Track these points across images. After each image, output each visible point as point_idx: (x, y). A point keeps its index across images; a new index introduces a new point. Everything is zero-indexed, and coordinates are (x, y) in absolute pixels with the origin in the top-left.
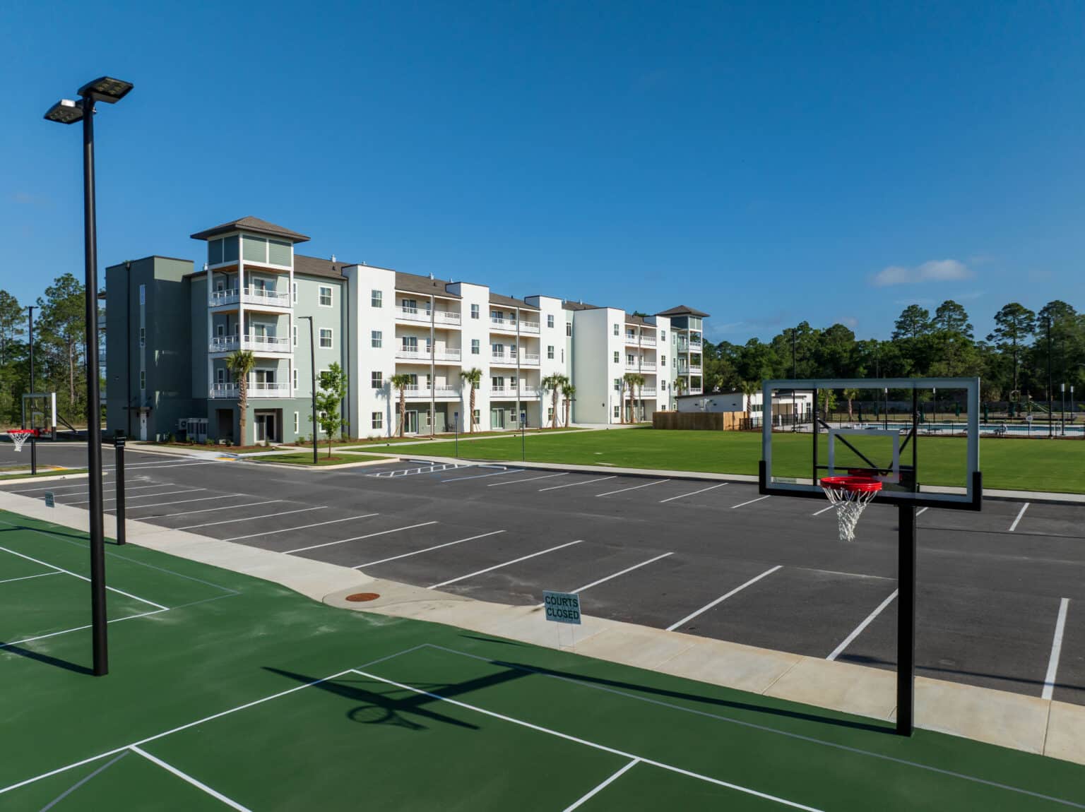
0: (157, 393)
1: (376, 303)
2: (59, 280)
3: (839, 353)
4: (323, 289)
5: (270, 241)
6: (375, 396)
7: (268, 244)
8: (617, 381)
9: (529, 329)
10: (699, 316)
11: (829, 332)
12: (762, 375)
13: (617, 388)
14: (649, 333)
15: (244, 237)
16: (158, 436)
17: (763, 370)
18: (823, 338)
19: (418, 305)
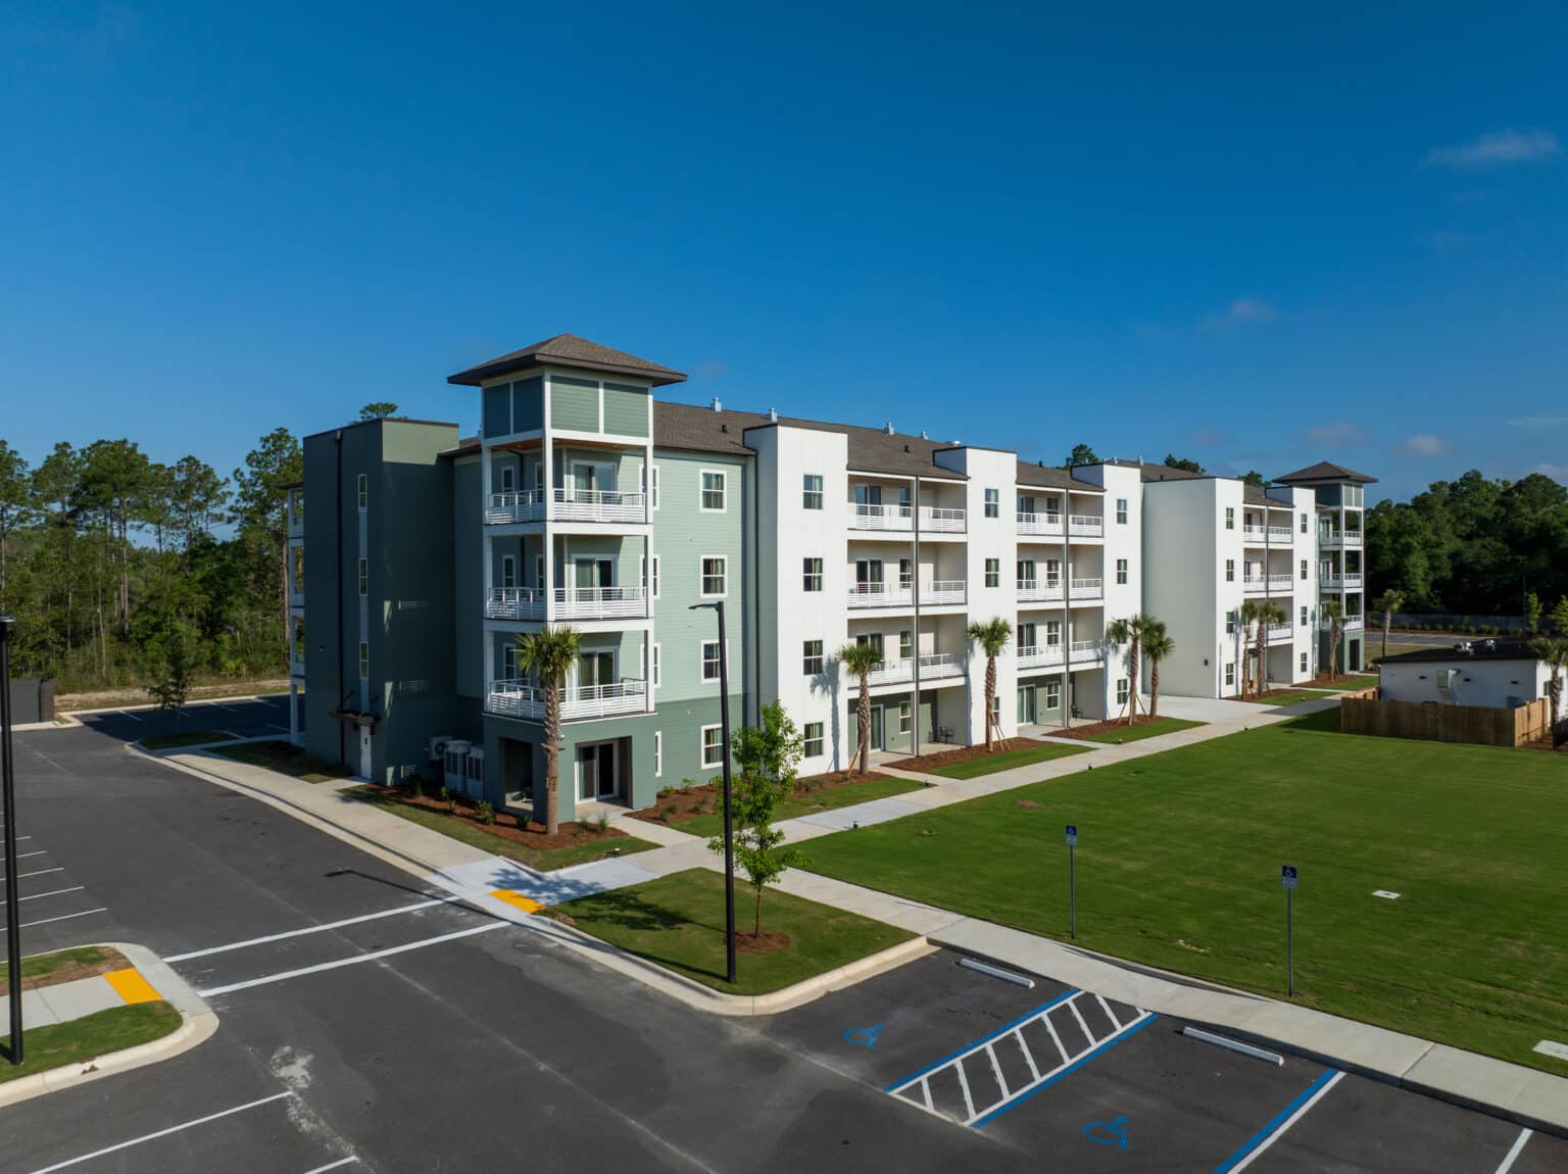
0: (389, 686)
1: (812, 501)
3: (1554, 528)
4: (707, 477)
5: (607, 386)
6: (809, 689)
7: (601, 391)
8: (1232, 616)
9: (1087, 529)
10: (1359, 481)
13: (1230, 629)
14: (1283, 520)
15: (554, 380)
16: (390, 771)
19: (884, 497)
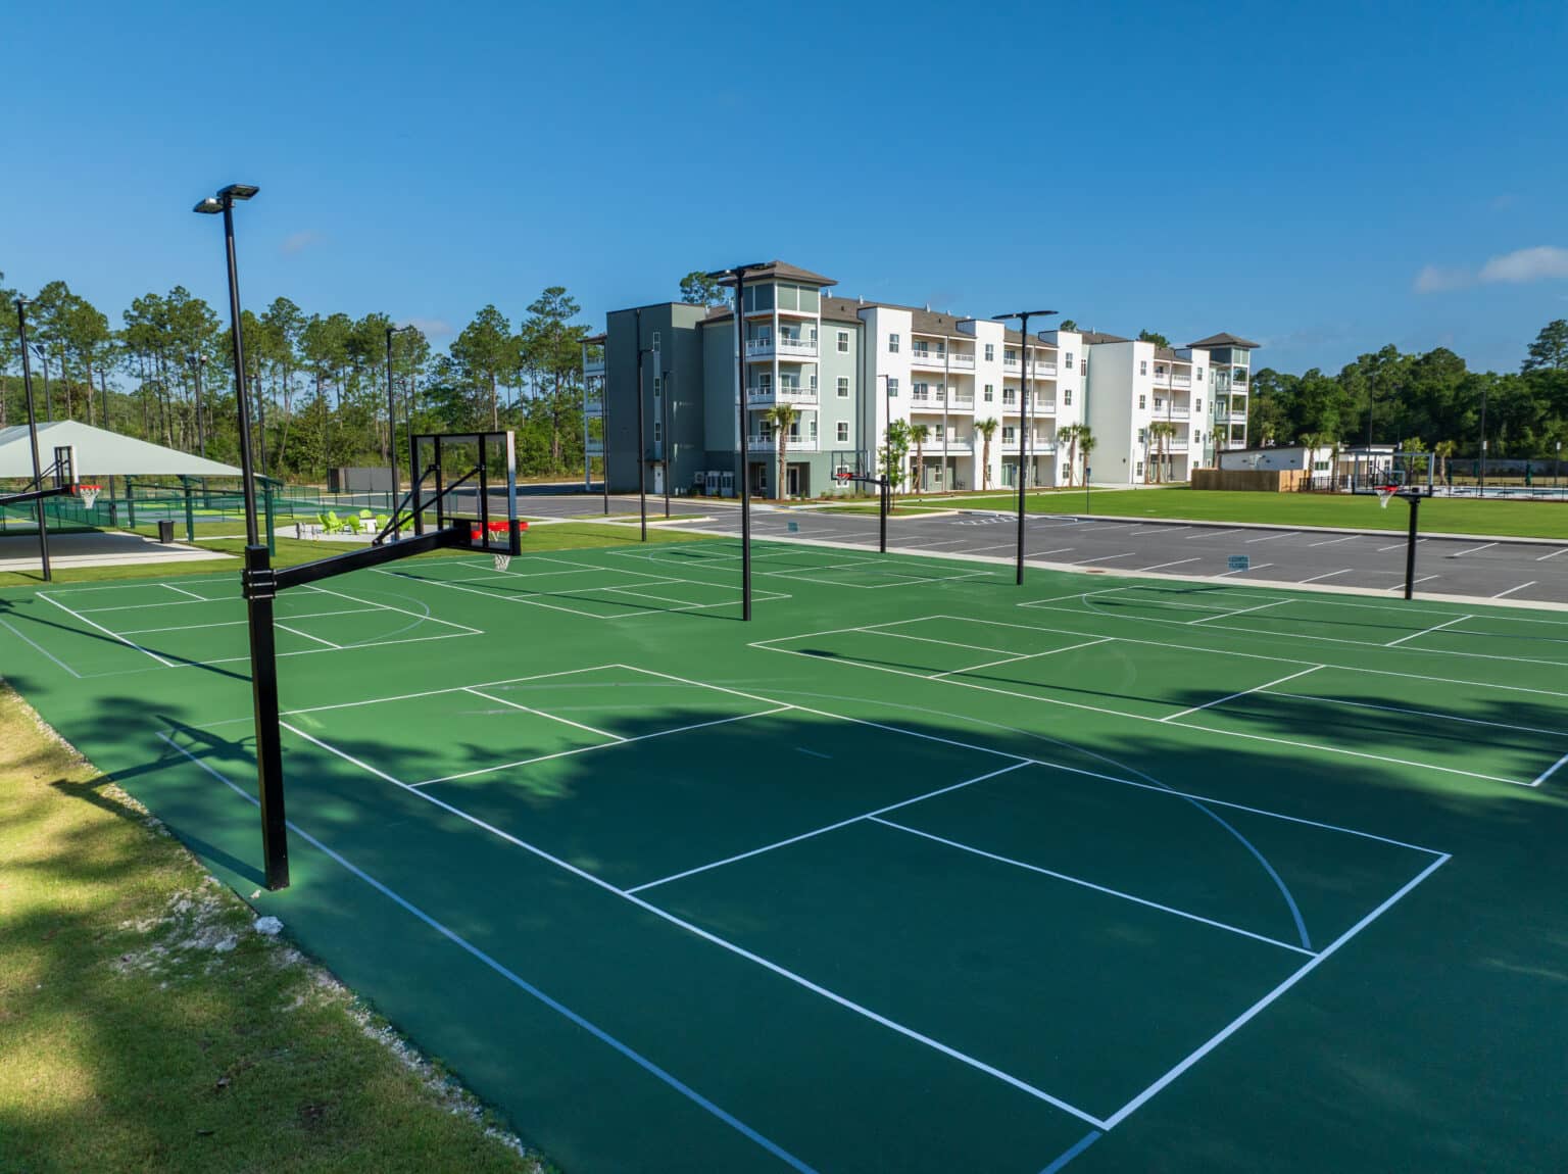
0: (676, 446)
1: (893, 348)
2: (481, 314)
3: (1439, 391)
4: (841, 335)
5: (801, 288)
7: (798, 290)
8: (1143, 431)
9: (1045, 370)
10: (1246, 347)
11: (1427, 358)
12: (1323, 422)
13: (1141, 440)
14: (1182, 371)
15: (779, 285)
16: (677, 490)
17: (1326, 414)
18: (1416, 368)
19: (929, 347)
